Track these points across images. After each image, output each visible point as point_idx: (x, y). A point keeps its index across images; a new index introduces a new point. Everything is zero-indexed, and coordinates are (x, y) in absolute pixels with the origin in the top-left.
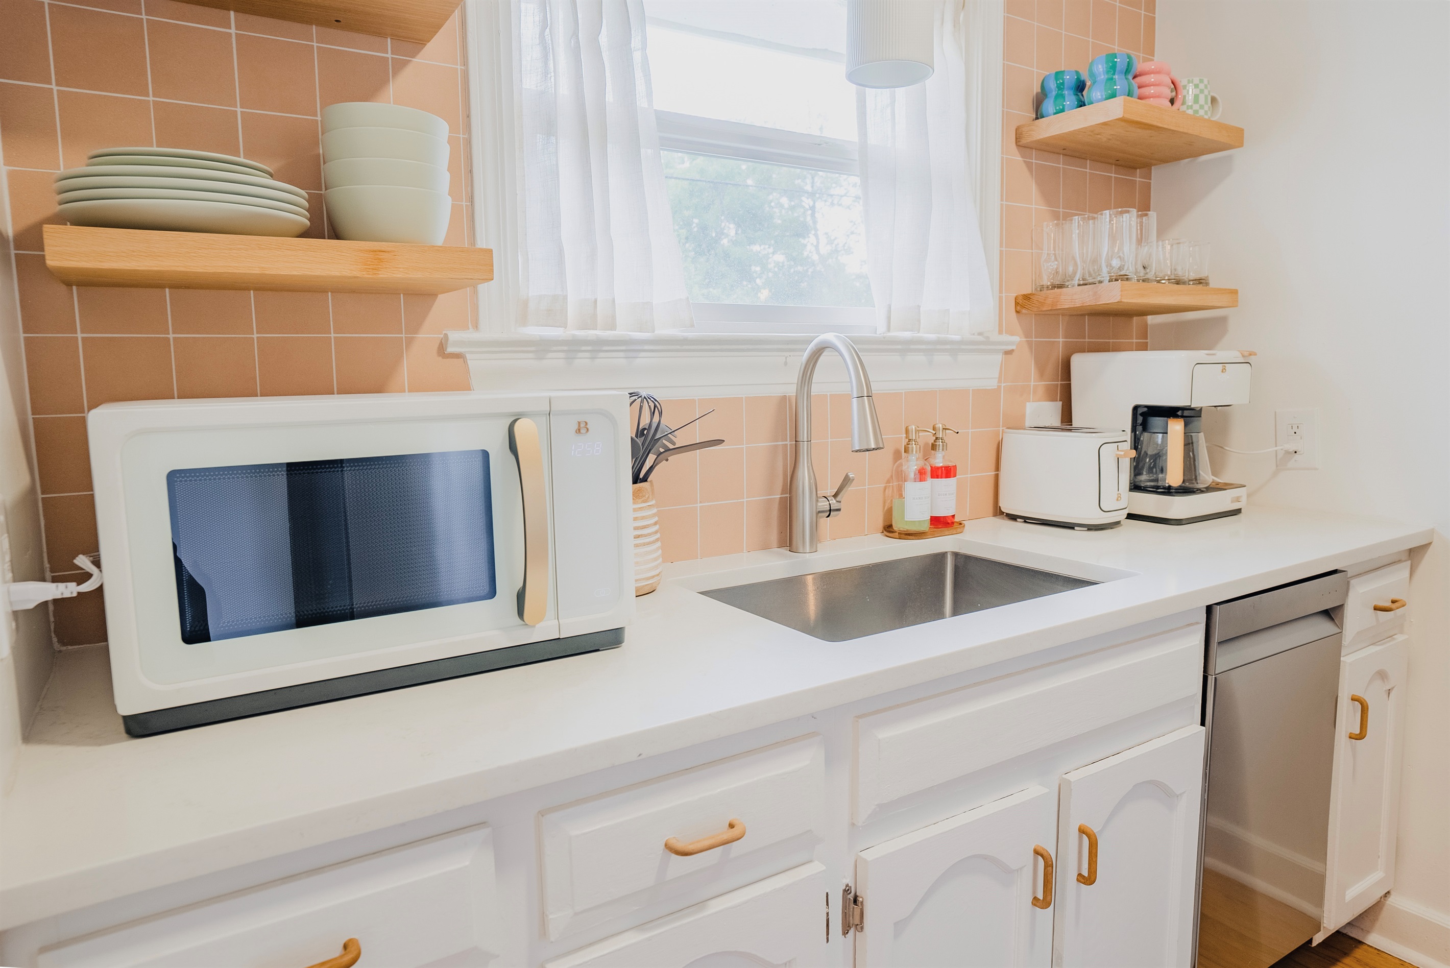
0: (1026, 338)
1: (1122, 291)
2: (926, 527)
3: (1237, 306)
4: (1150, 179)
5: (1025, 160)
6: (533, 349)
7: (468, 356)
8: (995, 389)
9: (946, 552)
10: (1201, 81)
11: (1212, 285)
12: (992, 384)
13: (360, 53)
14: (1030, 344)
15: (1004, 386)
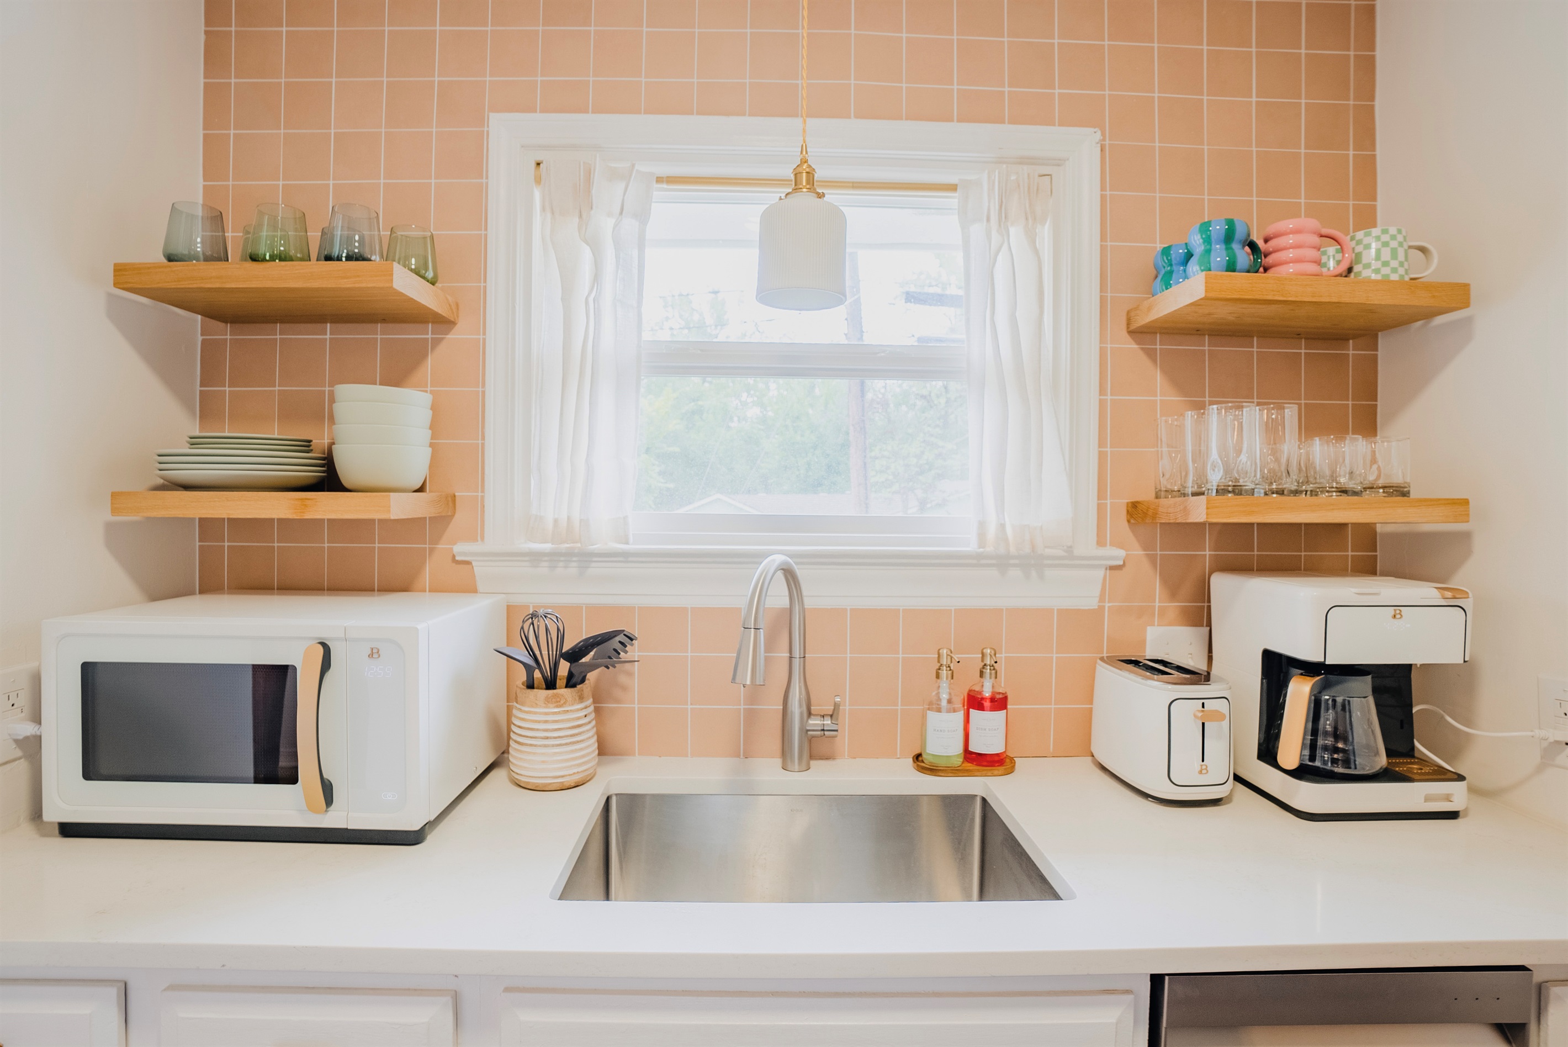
0: (1145, 550)
1: (1207, 508)
2: (958, 761)
3: (1468, 522)
4: (1377, 350)
5: (1143, 346)
6: (527, 559)
7: (474, 563)
8: (1094, 609)
9: (976, 796)
10: (1399, 231)
11: (1413, 495)
12: (1093, 603)
13: (409, 338)
14: (1152, 559)
15: (1109, 607)
